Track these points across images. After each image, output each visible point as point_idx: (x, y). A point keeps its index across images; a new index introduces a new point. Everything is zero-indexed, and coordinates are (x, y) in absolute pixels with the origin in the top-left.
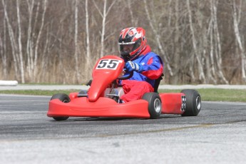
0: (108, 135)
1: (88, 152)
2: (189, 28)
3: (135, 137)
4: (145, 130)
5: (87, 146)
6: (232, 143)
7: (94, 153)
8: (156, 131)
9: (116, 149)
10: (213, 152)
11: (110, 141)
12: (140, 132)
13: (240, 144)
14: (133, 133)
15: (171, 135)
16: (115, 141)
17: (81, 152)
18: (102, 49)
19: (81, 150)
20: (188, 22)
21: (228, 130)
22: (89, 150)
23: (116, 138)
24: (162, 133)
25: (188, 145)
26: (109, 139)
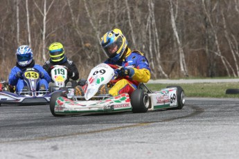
0: (47, 137)
1: (27, 156)
2: (128, 24)
3: (74, 139)
4: (84, 130)
5: (26, 150)
6: (167, 142)
7: (32, 157)
8: (95, 132)
9: (55, 152)
10: (149, 153)
11: (49, 143)
12: (79, 133)
13: (175, 143)
14: (72, 135)
15: (109, 136)
16: (53, 143)
17: (20, 156)
18: (44, 47)
19: (20, 154)
20: (127, 19)
21: (164, 128)
22: (27, 154)
23: (55, 140)
24: (100, 133)
25: (125, 146)
26: (48, 141)
